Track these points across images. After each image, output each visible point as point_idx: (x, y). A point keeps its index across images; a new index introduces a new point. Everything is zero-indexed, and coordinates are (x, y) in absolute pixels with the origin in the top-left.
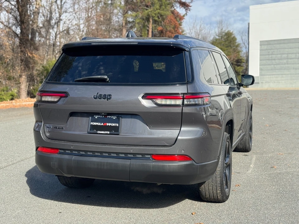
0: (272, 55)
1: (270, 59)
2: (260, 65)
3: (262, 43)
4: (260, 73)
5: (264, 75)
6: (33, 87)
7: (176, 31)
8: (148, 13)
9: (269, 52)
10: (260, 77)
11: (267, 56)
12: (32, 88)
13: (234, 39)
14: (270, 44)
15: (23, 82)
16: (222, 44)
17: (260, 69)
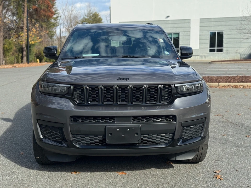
7: (49, 10)
13: (100, 19)
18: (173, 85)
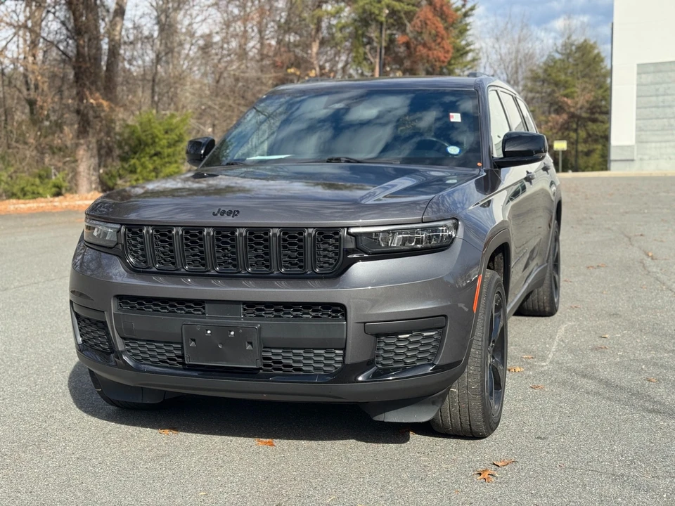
0: (664, 95)
1: (661, 104)
2: (637, 119)
3: (643, 69)
4: (637, 137)
5: (647, 142)
6: (106, 169)
7: (439, 44)
8: (364, 6)
9: (657, 90)
10: (636, 148)
11: (654, 99)
12: (104, 171)
13: (597, 59)
14: (660, 71)
15: (82, 158)
16: (570, 71)
17: (636, 127)
18: (346, 229)
